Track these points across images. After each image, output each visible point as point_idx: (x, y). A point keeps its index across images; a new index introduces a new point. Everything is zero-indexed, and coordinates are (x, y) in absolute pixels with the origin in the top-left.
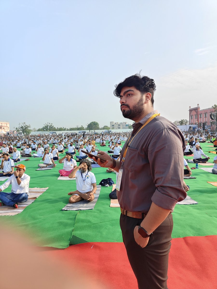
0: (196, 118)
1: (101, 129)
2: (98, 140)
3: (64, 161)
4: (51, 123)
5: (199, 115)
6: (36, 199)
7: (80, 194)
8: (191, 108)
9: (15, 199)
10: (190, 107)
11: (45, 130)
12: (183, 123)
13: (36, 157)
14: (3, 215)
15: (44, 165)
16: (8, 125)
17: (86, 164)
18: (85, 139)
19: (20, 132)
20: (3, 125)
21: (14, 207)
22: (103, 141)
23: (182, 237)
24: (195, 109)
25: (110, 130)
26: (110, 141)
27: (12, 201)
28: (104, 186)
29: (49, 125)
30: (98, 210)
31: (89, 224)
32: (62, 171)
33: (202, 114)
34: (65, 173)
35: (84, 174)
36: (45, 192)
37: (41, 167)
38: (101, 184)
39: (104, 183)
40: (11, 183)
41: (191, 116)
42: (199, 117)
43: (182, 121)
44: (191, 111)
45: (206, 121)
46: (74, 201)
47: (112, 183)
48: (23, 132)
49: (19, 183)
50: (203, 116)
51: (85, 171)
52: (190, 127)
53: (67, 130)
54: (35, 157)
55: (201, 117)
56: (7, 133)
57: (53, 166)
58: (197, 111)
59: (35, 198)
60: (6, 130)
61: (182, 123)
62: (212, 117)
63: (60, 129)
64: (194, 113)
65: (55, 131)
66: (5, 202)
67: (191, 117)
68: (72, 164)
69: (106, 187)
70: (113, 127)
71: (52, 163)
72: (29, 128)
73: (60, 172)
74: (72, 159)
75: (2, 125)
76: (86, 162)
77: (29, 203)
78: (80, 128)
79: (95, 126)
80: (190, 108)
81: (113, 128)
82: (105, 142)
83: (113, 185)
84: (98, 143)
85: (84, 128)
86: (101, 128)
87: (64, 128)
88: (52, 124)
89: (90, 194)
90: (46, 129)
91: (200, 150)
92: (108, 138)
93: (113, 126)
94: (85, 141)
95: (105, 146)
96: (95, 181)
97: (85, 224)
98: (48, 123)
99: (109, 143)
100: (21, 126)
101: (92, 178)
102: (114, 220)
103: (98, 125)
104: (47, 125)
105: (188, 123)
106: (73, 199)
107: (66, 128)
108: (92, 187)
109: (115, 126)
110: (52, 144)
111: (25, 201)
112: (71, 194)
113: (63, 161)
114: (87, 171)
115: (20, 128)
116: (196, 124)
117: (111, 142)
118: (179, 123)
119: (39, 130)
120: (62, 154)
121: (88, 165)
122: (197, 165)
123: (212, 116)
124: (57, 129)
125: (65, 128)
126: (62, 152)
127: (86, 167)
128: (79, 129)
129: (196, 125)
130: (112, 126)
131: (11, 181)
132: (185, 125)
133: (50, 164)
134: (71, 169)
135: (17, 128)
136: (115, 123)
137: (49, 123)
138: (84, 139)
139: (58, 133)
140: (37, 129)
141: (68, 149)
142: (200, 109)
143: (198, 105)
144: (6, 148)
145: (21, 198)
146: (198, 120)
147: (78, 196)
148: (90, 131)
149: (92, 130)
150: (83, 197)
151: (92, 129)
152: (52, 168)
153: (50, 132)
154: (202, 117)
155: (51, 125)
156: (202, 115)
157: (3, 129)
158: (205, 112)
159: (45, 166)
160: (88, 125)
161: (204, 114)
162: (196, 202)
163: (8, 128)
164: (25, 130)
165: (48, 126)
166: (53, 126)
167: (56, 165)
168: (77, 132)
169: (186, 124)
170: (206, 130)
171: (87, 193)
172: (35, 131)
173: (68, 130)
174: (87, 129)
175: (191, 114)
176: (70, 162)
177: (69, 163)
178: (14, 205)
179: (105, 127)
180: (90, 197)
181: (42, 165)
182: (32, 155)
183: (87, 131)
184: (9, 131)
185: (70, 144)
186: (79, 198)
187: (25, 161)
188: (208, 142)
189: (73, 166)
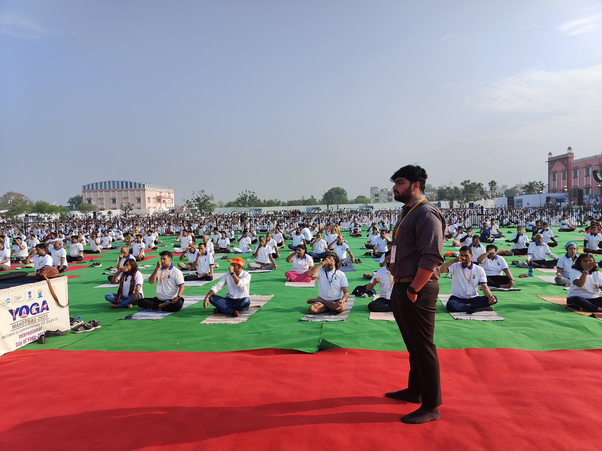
0: (564, 178)
1: (351, 203)
2: (346, 225)
3: (294, 258)
4: (251, 192)
5: (573, 172)
6: (260, 309)
7: (323, 301)
8: (554, 155)
9: (234, 306)
10: (550, 154)
11: (240, 204)
12: (534, 190)
13: (239, 253)
14: (223, 323)
15: (258, 265)
16: (172, 195)
17: (334, 259)
18: (321, 223)
19: (195, 208)
20: (163, 195)
21: (234, 315)
22: (355, 226)
23: (463, 348)
24: (562, 159)
25: (369, 205)
26: (371, 227)
27: (230, 307)
28: (359, 296)
29: (249, 196)
30: (352, 322)
31: (340, 333)
32: (291, 274)
33: (578, 168)
34: (295, 277)
35: (330, 274)
36: (270, 301)
37: (253, 268)
38: (354, 293)
39: (360, 291)
40: (226, 283)
41: (552, 173)
42: (573, 175)
43: (530, 184)
44: (552, 162)
45: (587, 184)
46: (316, 310)
47: (373, 291)
48: (200, 209)
49: (237, 282)
50: (581, 173)
51: (332, 268)
52: (548, 199)
53: (282, 206)
54: (237, 253)
55: (576, 177)
56: (169, 211)
57: (272, 267)
58: (568, 162)
59: (259, 306)
60: (168, 205)
61: (530, 189)
62: (599, 177)
63: (270, 204)
64: (559, 167)
65: (259, 206)
66: (221, 308)
67: (552, 176)
68: (307, 263)
69: (363, 297)
70: (377, 198)
71: (270, 262)
72: (211, 202)
73: (287, 275)
74: (306, 255)
75: (161, 194)
76: (333, 256)
77: (252, 312)
78: (307, 201)
79: (338, 196)
80: (550, 156)
81: (377, 201)
82: (360, 230)
83: (374, 295)
84: (346, 231)
85: (317, 201)
86: (350, 200)
87: (276, 200)
88: (254, 193)
89: (340, 301)
90: (243, 204)
91: (543, 245)
92: (367, 222)
93: (377, 195)
94: (321, 227)
95: (359, 237)
96: (346, 284)
97: (335, 334)
98: (246, 191)
99: (368, 231)
100: (196, 198)
101: (342, 279)
102: (376, 331)
103: (344, 195)
104: (244, 195)
105: (546, 190)
106: (315, 308)
107: (281, 202)
108: (343, 294)
109: (381, 195)
110: (259, 231)
111: (246, 309)
112: (311, 302)
113: (292, 259)
114: (334, 269)
115: (194, 202)
116: (564, 191)
117: (371, 229)
118: (524, 188)
119: (229, 205)
120: (282, 249)
121: (335, 260)
122: (531, 271)
123: (598, 174)
124: (263, 202)
125: (278, 201)
126: (282, 246)
127: (334, 263)
128: (306, 203)
129: (564, 194)
130: (374, 197)
131: (226, 281)
132: (539, 193)
133: (268, 264)
134: (305, 271)
135: (188, 201)
136: (382, 190)
137: (249, 192)
138: (319, 223)
139: (265, 210)
140: (226, 203)
141: (293, 241)
142: (575, 159)
143: (569, 148)
144: (187, 237)
145: (243, 304)
146: (569, 184)
147: (322, 305)
148: (328, 206)
149: (333, 205)
150: (330, 307)
151: (332, 203)
152: (271, 271)
153: (251, 208)
154: (578, 176)
155: (253, 195)
156: (578, 171)
157: (163, 202)
158: (586, 164)
159: (260, 267)
160: (323, 195)
161: (585, 170)
162: (502, 319)
163: (172, 200)
164: (203, 204)
165: (246, 196)
166: (256, 197)
167: (276, 266)
168: (303, 209)
169: (541, 192)
170: (586, 206)
171: (334, 301)
172: (221, 207)
173: (284, 205)
174: (322, 203)
175: (552, 170)
176: (303, 259)
177: (301, 262)
178: (234, 312)
179: (360, 199)
180: (340, 306)
181: (254, 265)
182: (231, 250)
183: (324, 208)
184: (173, 205)
185: (295, 231)
186: (322, 308)
187: (222, 259)
188: (580, 232)
189: (308, 267)
